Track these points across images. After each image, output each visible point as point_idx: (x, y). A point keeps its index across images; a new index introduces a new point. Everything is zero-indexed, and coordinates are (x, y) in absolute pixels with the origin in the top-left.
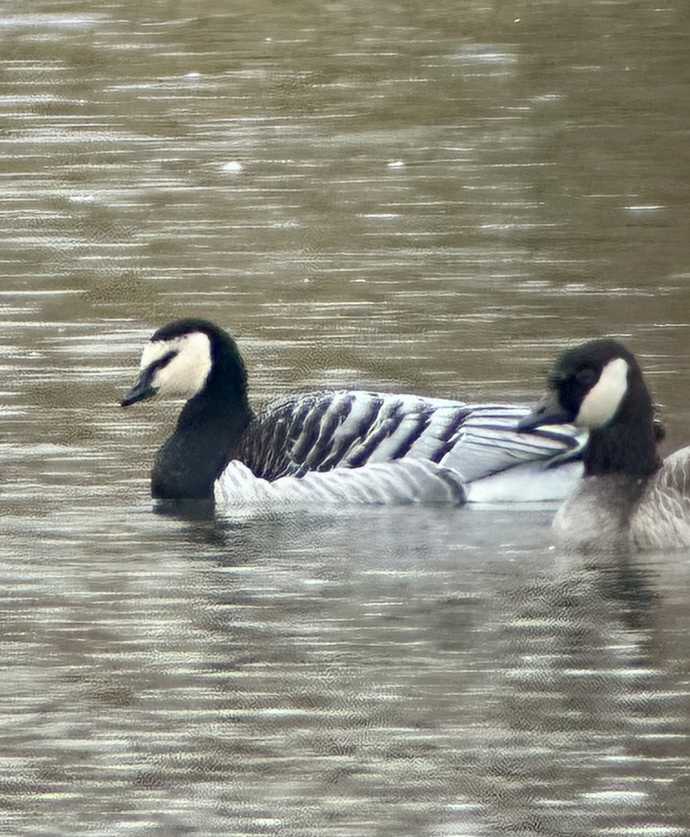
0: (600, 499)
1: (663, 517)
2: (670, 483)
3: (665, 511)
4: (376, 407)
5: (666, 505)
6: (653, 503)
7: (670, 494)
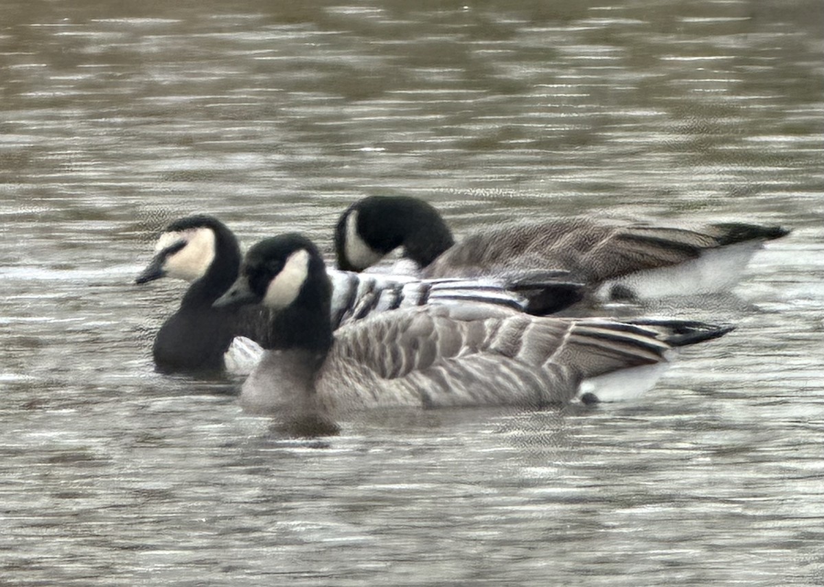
0: (284, 371)
1: (346, 384)
2: (349, 352)
3: (346, 378)
4: (355, 283)
5: (348, 374)
6: (335, 371)
7: (349, 362)
